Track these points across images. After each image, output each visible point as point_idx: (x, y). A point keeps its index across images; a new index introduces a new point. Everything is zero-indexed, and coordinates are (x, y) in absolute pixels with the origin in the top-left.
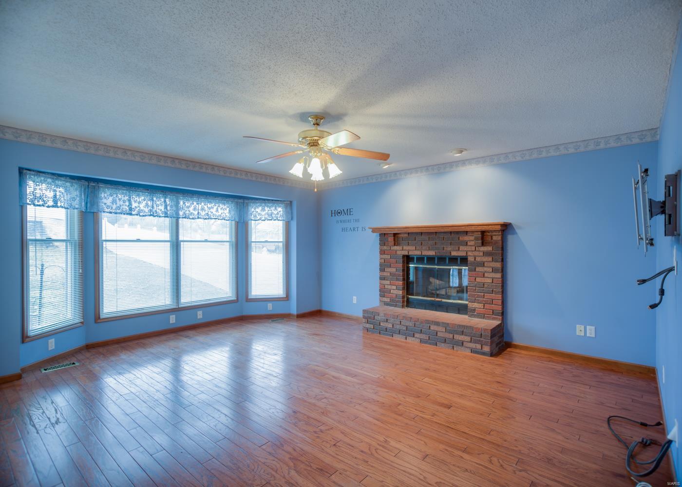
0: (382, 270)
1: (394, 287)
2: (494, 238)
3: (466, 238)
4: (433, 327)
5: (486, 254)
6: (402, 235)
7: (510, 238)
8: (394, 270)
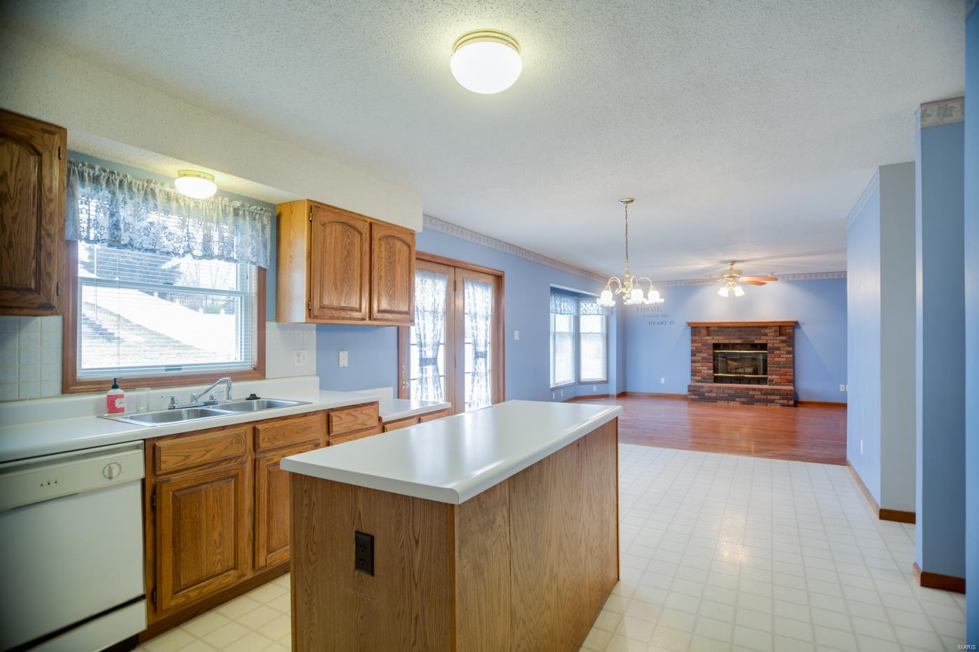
0: (693, 354)
1: (706, 368)
2: (788, 331)
3: (766, 331)
4: (751, 393)
5: (782, 342)
6: (713, 329)
7: (797, 331)
8: (705, 355)
